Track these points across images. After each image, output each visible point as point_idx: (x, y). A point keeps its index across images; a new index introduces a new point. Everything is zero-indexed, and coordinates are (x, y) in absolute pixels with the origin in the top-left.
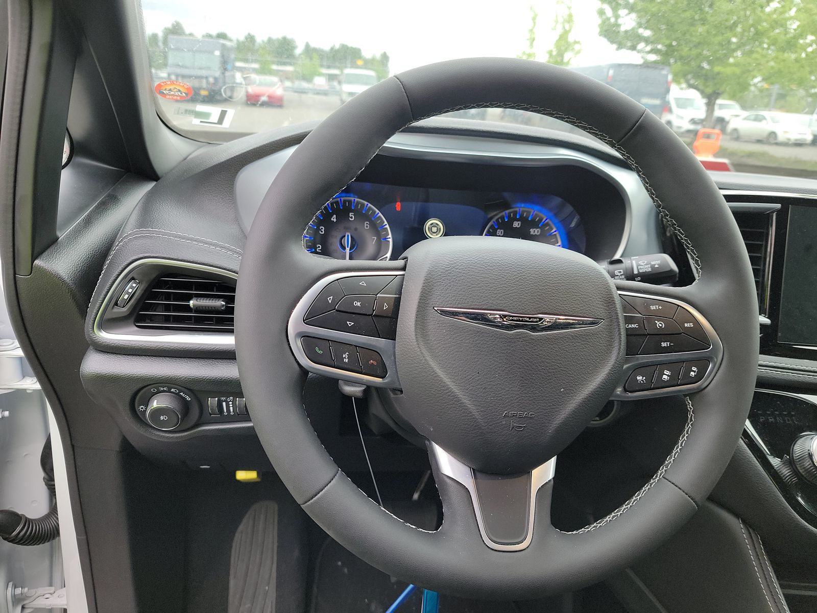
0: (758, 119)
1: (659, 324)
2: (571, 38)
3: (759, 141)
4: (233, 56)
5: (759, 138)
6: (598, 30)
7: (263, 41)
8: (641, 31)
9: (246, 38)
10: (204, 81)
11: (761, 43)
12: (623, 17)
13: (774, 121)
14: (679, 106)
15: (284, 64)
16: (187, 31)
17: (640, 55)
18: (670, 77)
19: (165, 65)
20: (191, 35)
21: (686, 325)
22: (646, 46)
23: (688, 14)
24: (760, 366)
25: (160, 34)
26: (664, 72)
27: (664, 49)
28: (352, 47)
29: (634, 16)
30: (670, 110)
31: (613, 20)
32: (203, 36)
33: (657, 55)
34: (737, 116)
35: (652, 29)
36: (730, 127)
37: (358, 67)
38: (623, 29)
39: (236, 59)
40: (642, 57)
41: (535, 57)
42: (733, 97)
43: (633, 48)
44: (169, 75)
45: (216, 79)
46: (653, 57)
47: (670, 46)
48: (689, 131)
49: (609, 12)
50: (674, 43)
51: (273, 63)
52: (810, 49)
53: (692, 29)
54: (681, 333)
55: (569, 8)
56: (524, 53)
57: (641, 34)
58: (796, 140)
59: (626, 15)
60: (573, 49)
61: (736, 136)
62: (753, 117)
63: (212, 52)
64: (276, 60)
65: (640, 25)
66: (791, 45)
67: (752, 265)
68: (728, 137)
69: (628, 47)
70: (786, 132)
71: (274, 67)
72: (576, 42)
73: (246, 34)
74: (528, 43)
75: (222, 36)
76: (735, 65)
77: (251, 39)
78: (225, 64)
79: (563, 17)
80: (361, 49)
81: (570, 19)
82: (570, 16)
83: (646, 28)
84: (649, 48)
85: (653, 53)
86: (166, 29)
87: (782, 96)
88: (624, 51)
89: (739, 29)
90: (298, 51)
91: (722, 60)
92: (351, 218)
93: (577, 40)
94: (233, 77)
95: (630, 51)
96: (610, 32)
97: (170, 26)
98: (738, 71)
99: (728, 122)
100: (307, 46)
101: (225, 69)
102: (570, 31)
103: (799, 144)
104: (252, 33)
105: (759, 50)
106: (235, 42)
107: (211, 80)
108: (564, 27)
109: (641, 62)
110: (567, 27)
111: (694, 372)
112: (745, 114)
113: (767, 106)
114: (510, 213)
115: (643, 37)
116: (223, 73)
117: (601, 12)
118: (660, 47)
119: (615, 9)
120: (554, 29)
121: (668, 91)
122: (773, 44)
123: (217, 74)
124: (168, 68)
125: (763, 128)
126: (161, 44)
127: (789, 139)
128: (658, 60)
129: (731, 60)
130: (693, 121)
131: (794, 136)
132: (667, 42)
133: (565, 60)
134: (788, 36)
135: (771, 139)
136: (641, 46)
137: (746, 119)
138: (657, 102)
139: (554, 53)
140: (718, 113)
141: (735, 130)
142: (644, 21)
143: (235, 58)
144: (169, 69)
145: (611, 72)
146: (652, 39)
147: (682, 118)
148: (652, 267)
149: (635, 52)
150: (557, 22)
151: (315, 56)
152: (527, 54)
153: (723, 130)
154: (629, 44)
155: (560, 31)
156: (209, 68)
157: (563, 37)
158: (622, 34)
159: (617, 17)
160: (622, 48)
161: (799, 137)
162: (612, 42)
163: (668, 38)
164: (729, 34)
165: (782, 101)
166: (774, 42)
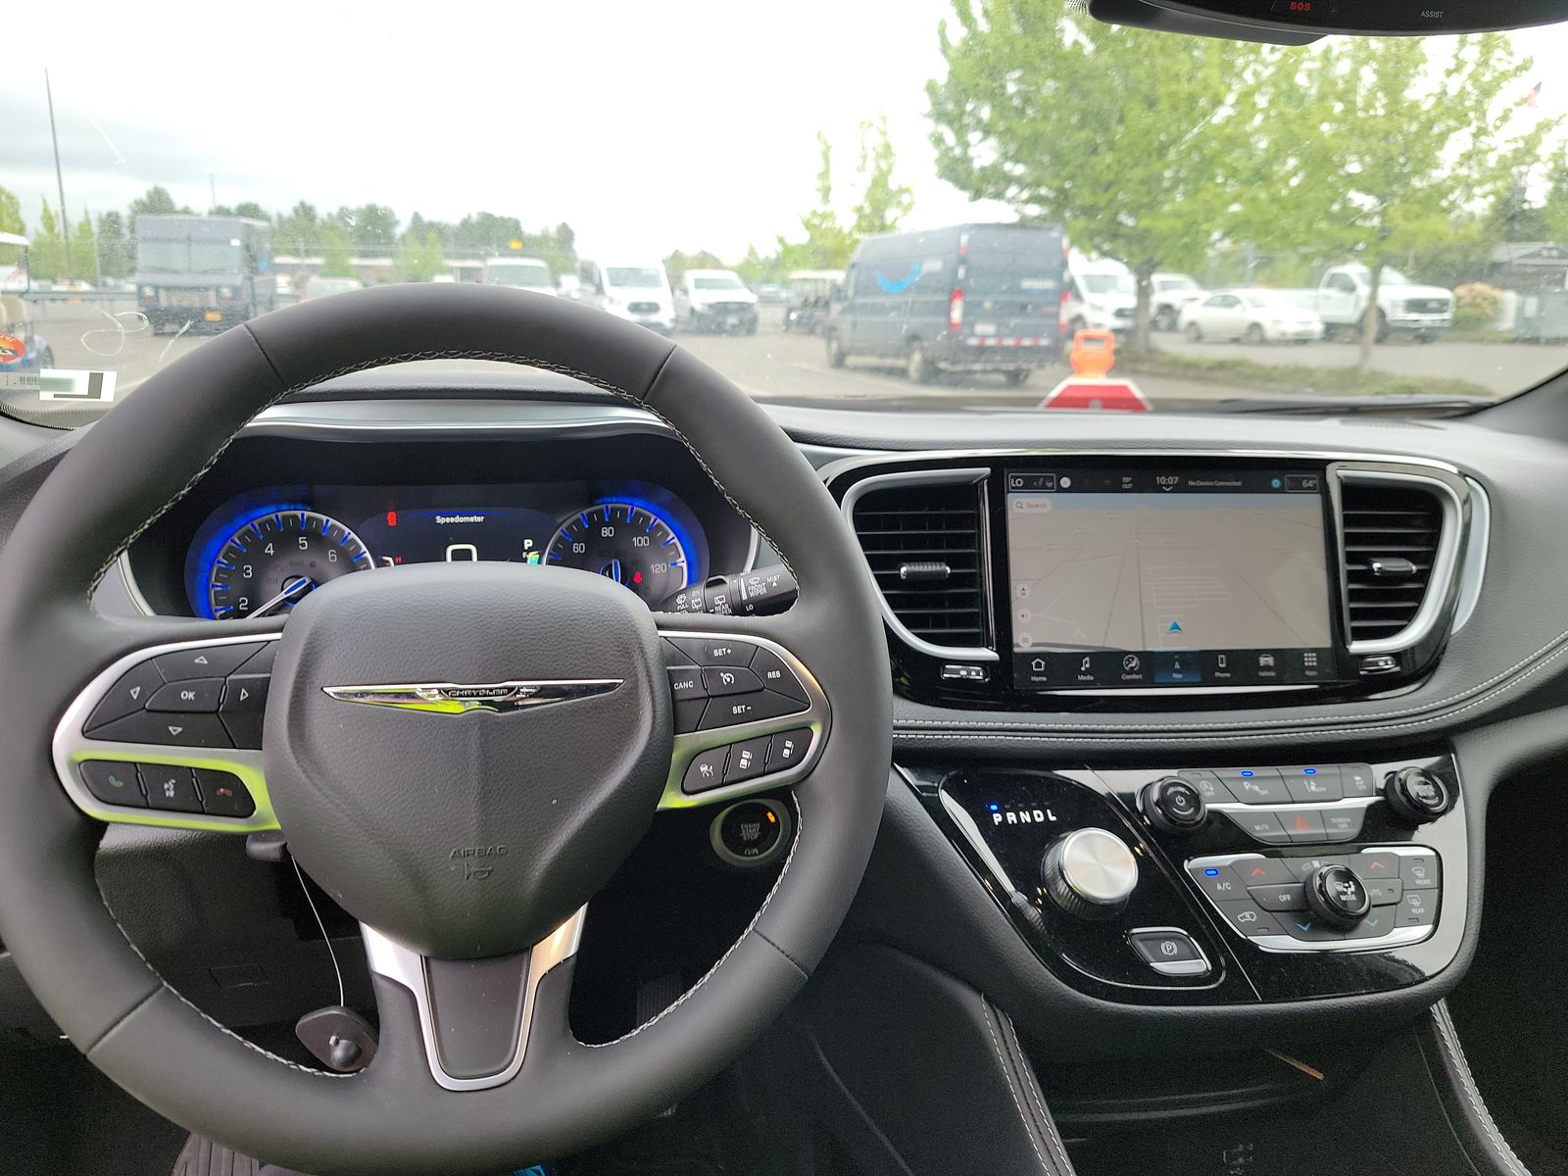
0: (1230, 303)
1: (726, 677)
2: (893, 184)
3: (1236, 341)
4: (267, 246)
5: (1234, 336)
6: (935, 169)
7: (329, 215)
8: (1008, 166)
9: (296, 211)
10: (212, 294)
11: (1212, 178)
12: (975, 146)
13: (1256, 305)
14: (1093, 289)
15: (374, 255)
16: (179, 205)
17: (1012, 207)
18: (1065, 242)
19: (132, 271)
20: (186, 211)
21: (770, 675)
22: (1021, 191)
23: (1083, 135)
24: (895, 728)
25: (125, 212)
26: (1055, 234)
27: (1051, 195)
28: (502, 218)
29: (992, 142)
30: (1078, 297)
31: (958, 151)
32: (211, 213)
33: (1042, 206)
34: (1193, 300)
35: (1025, 163)
36: (1185, 318)
37: (513, 254)
38: (977, 165)
39: (277, 252)
40: (1017, 211)
41: (834, 219)
42: (1179, 267)
43: (999, 195)
44: (140, 288)
45: (236, 290)
46: (1034, 210)
47: (1061, 191)
48: (1117, 331)
49: (950, 138)
50: (1068, 185)
51: (352, 254)
52: (1294, 182)
53: (1093, 159)
54: (763, 689)
55: (884, 134)
56: (814, 213)
57: (1010, 171)
58: (1297, 334)
59: (980, 141)
60: (899, 203)
61: (1196, 334)
62: (1219, 300)
63: (228, 242)
64: (356, 248)
65: (1006, 157)
66: (1261, 175)
67: (873, 569)
68: (1182, 337)
69: (990, 194)
70: (1277, 322)
71: (355, 261)
72: (902, 191)
73: (296, 203)
74: (820, 196)
75: (249, 210)
76: (1177, 215)
77: (305, 211)
78: (252, 259)
79: (874, 149)
80: (521, 220)
81: (887, 152)
82: (887, 147)
83: (1017, 162)
84: (1025, 195)
85: (1034, 202)
86: (137, 202)
87: (1266, 262)
88: (984, 202)
89: (1172, 154)
90: (400, 230)
91: (1152, 206)
92: (303, 545)
93: (904, 187)
94: (273, 284)
95: (994, 202)
96: (957, 171)
97: (143, 196)
98: (1178, 224)
99: (1179, 312)
100: (417, 218)
101: (255, 271)
102: (889, 171)
103: (1302, 341)
104: (309, 202)
105: (1210, 185)
106: (275, 219)
107: (226, 292)
108: (878, 166)
109: (1014, 218)
110: (884, 165)
111: (790, 749)
112: (1206, 295)
113: (1242, 280)
114: (590, 515)
115: (1013, 176)
116: (250, 279)
117: (938, 140)
118: (1043, 191)
119: (961, 131)
120: (861, 169)
121: (1064, 264)
122: (1233, 176)
123: (238, 281)
124: (137, 274)
125: (1239, 316)
126: (125, 231)
127: (1284, 334)
128: (1045, 215)
129: (1167, 208)
130: (1120, 313)
131: (1291, 327)
132: (1056, 183)
133: (889, 220)
134: (1253, 162)
135: (1254, 334)
136: (1012, 191)
137: (1207, 304)
138: (1049, 284)
139: (867, 210)
140: (1158, 298)
141: (1192, 324)
142: (1012, 149)
143: (273, 249)
144: (138, 277)
145: (964, 239)
146: (1029, 180)
147: (1101, 309)
148: (769, 586)
149: (1002, 204)
150: (865, 157)
151: (432, 236)
152: (820, 215)
153: (1172, 327)
154: (991, 189)
155: (871, 171)
156: (221, 271)
157: (880, 181)
158: (976, 173)
159: (966, 145)
160: (980, 197)
161: (1300, 328)
162: (963, 187)
163: (1056, 176)
164: (1157, 166)
165: (1267, 270)
166: (1233, 173)
